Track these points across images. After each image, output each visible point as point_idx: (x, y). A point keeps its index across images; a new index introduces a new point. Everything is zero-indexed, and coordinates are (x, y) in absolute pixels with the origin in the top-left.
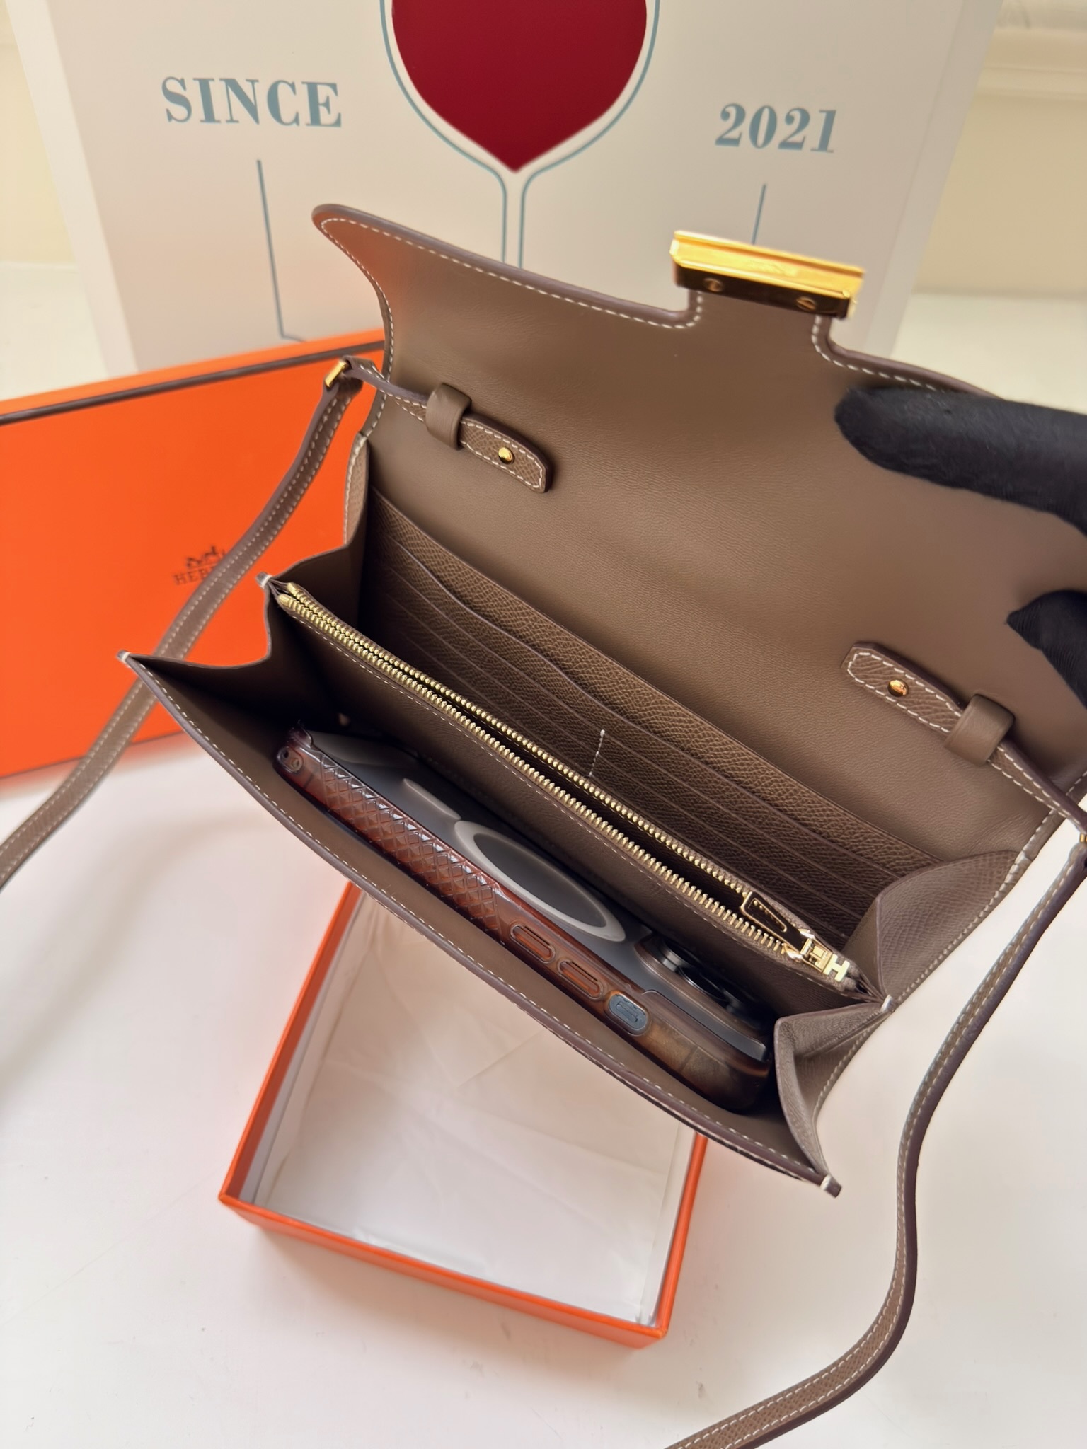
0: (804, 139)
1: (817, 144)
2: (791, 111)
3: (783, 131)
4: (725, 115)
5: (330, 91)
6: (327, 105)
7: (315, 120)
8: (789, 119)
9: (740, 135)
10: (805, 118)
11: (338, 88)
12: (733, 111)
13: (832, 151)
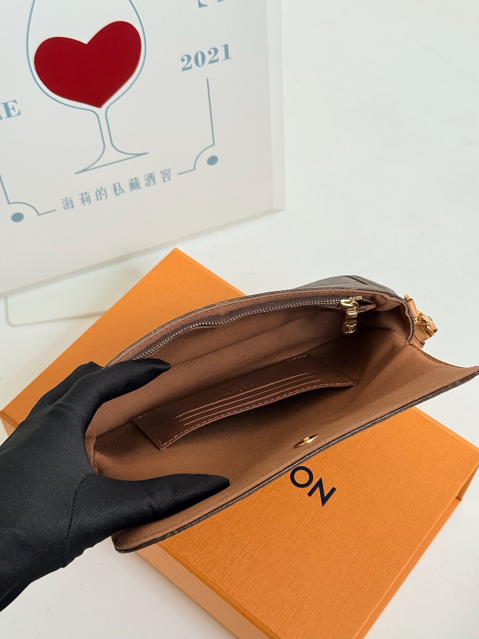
0: (218, 58)
1: (224, 57)
2: (210, 50)
3: (208, 58)
4: (183, 60)
5: (14, 103)
6: (13, 109)
7: (9, 115)
8: (210, 53)
9: (191, 65)
10: (216, 50)
11: (17, 101)
12: (186, 58)
13: (231, 58)
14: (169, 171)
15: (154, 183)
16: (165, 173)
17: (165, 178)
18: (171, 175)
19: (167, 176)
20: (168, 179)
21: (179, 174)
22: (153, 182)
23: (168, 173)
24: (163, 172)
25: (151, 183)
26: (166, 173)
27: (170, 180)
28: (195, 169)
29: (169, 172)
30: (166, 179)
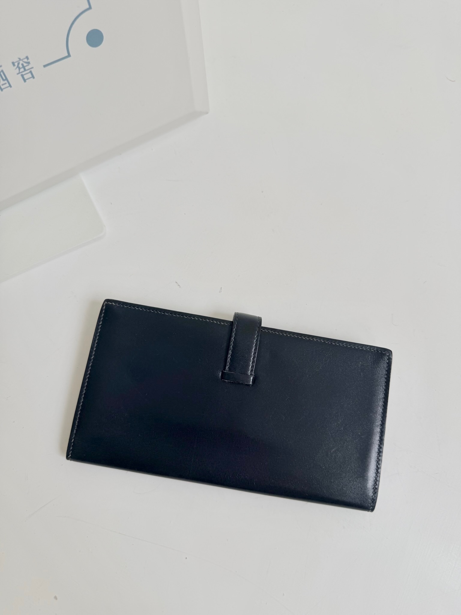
14: (26, 60)
15: (7, 85)
16: (20, 66)
17: (23, 73)
18: (32, 68)
19: (25, 70)
20: (30, 75)
21: (45, 66)
22: (5, 84)
23: (25, 64)
24: (16, 64)
25: (3, 85)
26: (24, 67)
27: (33, 77)
28: (69, 55)
29: (29, 63)
30: (26, 77)
